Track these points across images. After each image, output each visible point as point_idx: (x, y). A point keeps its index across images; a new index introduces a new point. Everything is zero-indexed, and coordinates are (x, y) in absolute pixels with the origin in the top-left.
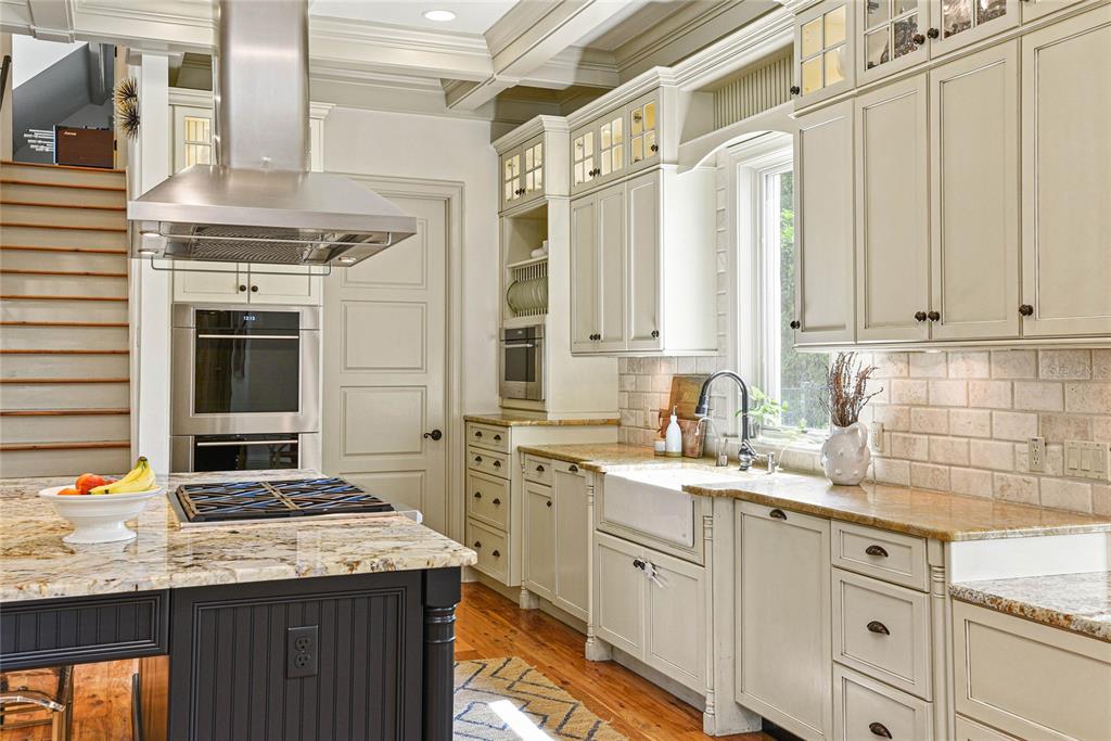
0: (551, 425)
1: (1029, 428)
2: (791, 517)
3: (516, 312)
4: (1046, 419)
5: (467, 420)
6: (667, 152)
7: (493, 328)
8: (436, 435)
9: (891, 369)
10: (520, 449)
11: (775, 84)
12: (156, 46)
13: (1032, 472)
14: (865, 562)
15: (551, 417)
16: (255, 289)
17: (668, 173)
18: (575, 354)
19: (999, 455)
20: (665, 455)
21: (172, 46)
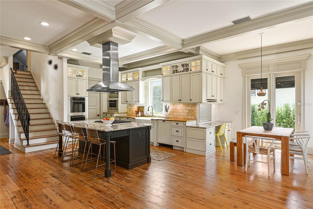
0: (119, 113)
1: (188, 111)
2: (166, 121)
3: (110, 97)
4: (189, 110)
5: (103, 113)
6: (140, 78)
7: (106, 100)
8: (98, 115)
9: (171, 106)
10: (115, 117)
11: (158, 72)
12: (65, 57)
13: (188, 115)
14: (176, 125)
15: (119, 112)
16: (79, 94)
17: (140, 81)
18: (122, 104)
19: (184, 114)
20: (139, 116)
21: (68, 57)
